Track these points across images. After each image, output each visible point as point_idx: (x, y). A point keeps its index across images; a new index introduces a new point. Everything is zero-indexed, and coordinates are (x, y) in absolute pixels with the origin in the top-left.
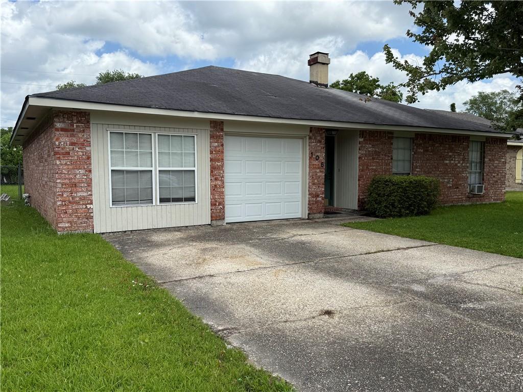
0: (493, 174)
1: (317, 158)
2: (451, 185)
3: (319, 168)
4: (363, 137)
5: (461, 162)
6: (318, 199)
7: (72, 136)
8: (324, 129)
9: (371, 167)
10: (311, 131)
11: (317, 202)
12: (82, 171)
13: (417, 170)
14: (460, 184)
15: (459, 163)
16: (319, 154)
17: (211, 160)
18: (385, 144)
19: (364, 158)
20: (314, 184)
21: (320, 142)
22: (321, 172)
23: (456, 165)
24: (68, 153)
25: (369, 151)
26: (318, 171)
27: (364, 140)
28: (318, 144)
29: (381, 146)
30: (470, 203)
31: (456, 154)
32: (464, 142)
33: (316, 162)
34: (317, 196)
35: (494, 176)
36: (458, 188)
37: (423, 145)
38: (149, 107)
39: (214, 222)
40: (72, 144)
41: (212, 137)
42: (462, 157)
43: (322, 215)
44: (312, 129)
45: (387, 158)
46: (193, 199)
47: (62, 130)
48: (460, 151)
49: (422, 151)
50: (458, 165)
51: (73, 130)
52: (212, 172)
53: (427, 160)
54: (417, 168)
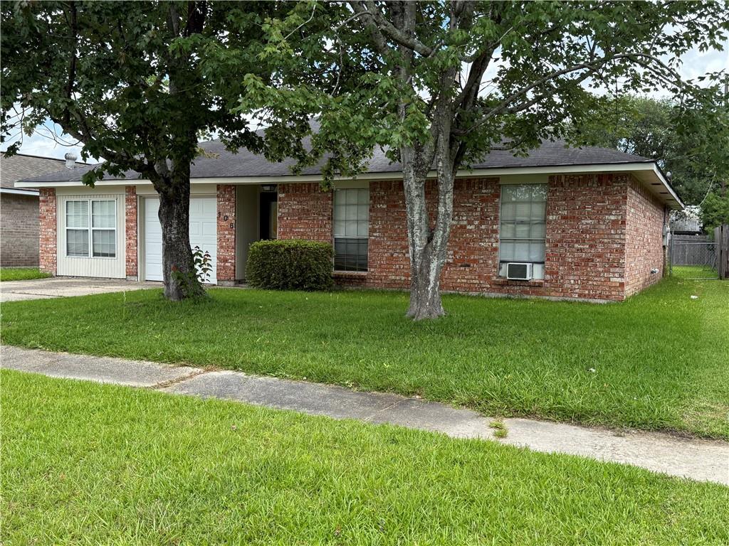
0: (576, 246)
1: (226, 218)
2: (451, 261)
3: (227, 230)
4: (283, 192)
5: (477, 223)
6: (227, 264)
7: (47, 205)
8: (233, 185)
9: (297, 230)
10: (218, 189)
11: (225, 267)
12: (51, 230)
13: (375, 234)
14: (475, 261)
15: (470, 223)
16: (228, 214)
17: (127, 221)
18: (318, 199)
19: (285, 218)
20: (222, 247)
21: (230, 200)
22: (229, 234)
23: (463, 227)
24: (45, 217)
25: (293, 209)
26: (226, 232)
27: (286, 197)
28: (227, 203)
29: (312, 203)
30: (504, 295)
31: (461, 210)
32: (480, 188)
33: (224, 223)
34: (226, 261)
35: (581, 250)
36: (469, 266)
37: (386, 198)
38: (68, 181)
39: (129, 277)
40: (47, 211)
41: (127, 200)
42: (478, 214)
43: (232, 283)
44: (219, 186)
45: (321, 218)
46: (113, 255)
47: (43, 201)
48: (474, 204)
49: (385, 206)
50: (469, 227)
51: (47, 201)
52: (127, 231)
53: (396, 220)
54: (375, 232)
